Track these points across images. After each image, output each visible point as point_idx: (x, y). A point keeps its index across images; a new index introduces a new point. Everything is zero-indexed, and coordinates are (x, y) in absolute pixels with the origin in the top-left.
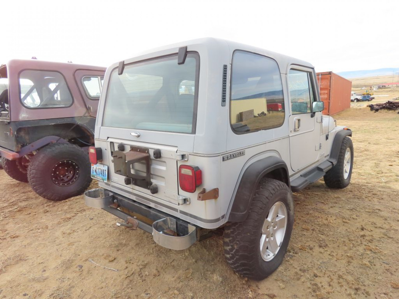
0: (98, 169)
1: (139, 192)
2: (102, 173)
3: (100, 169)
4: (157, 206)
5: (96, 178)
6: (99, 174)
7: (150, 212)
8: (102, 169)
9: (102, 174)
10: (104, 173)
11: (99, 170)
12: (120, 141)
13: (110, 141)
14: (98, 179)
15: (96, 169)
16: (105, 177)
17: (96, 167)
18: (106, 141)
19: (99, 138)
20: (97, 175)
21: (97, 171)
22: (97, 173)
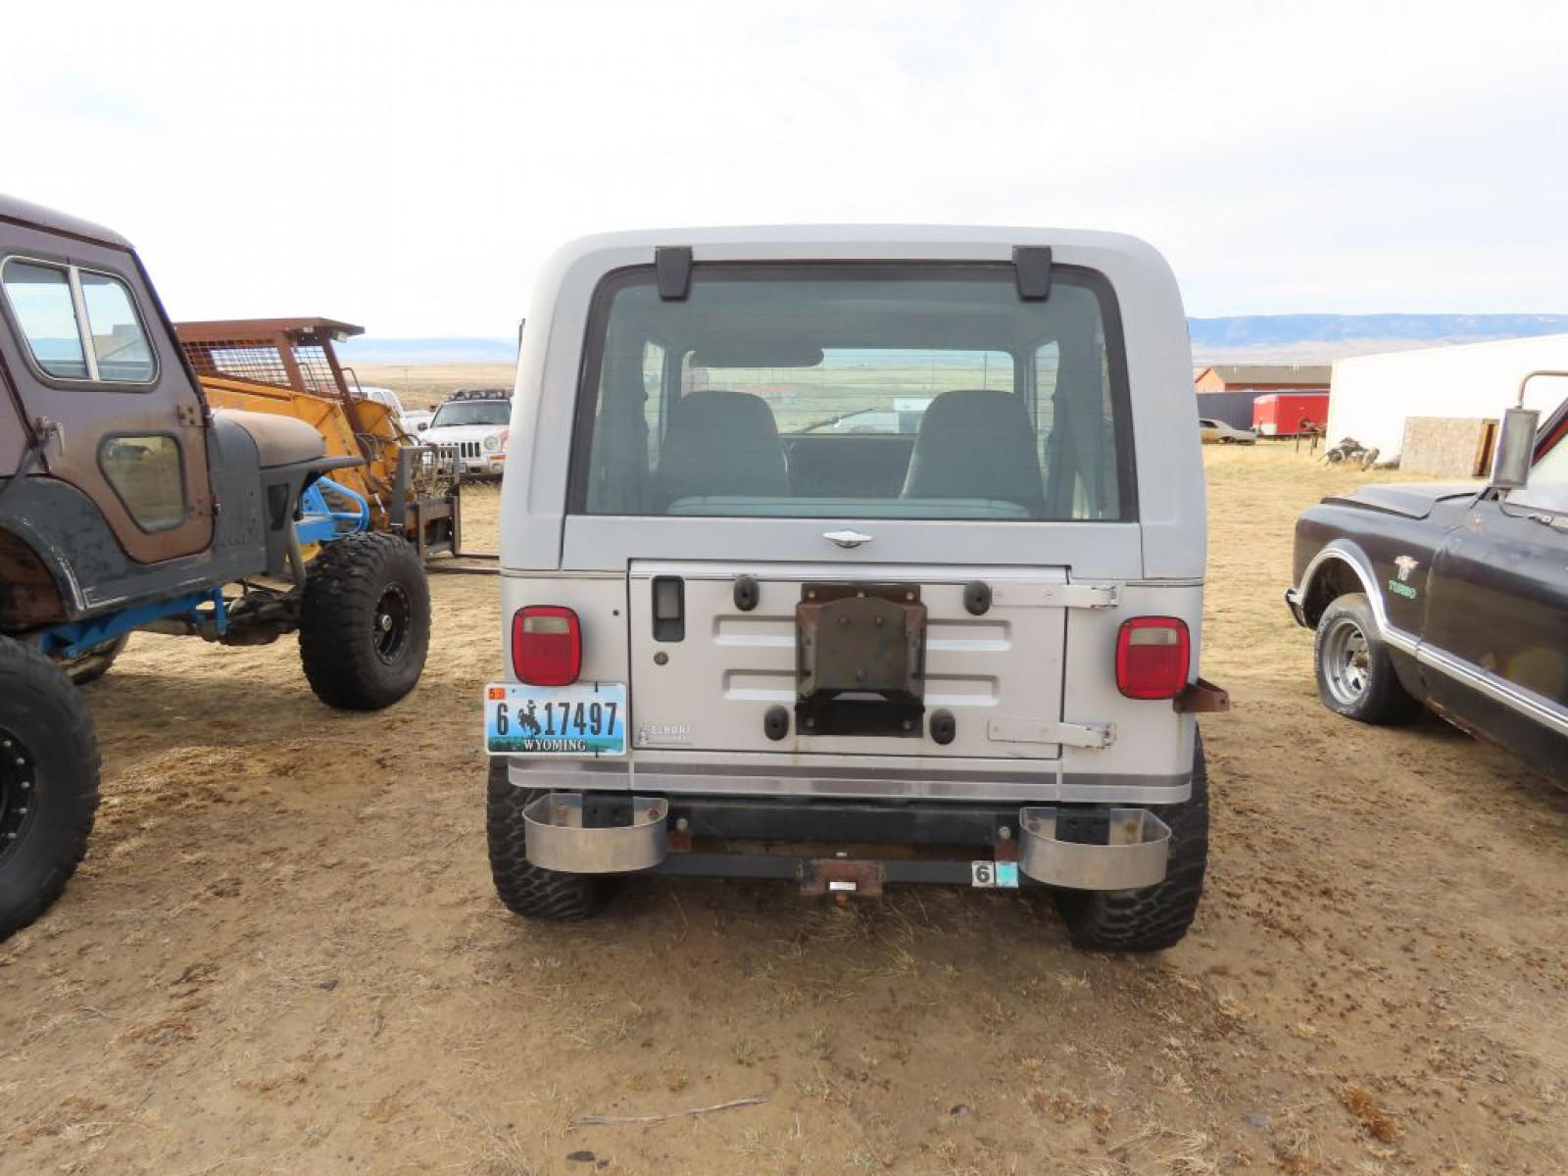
0: (548, 707)
2: (587, 719)
3: (565, 706)
5: (534, 749)
6: (557, 728)
7: (913, 816)
8: (580, 706)
9: (580, 725)
10: (598, 721)
11: (558, 710)
12: (730, 571)
13: (654, 575)
14: (551, 750)
15: (531, 710)
16: (610, 732)
17: (531, 702)
18: (622, 579)
19: (556, 567)
20: (542, 735)
21: (540, 716)
22: (544, 726)
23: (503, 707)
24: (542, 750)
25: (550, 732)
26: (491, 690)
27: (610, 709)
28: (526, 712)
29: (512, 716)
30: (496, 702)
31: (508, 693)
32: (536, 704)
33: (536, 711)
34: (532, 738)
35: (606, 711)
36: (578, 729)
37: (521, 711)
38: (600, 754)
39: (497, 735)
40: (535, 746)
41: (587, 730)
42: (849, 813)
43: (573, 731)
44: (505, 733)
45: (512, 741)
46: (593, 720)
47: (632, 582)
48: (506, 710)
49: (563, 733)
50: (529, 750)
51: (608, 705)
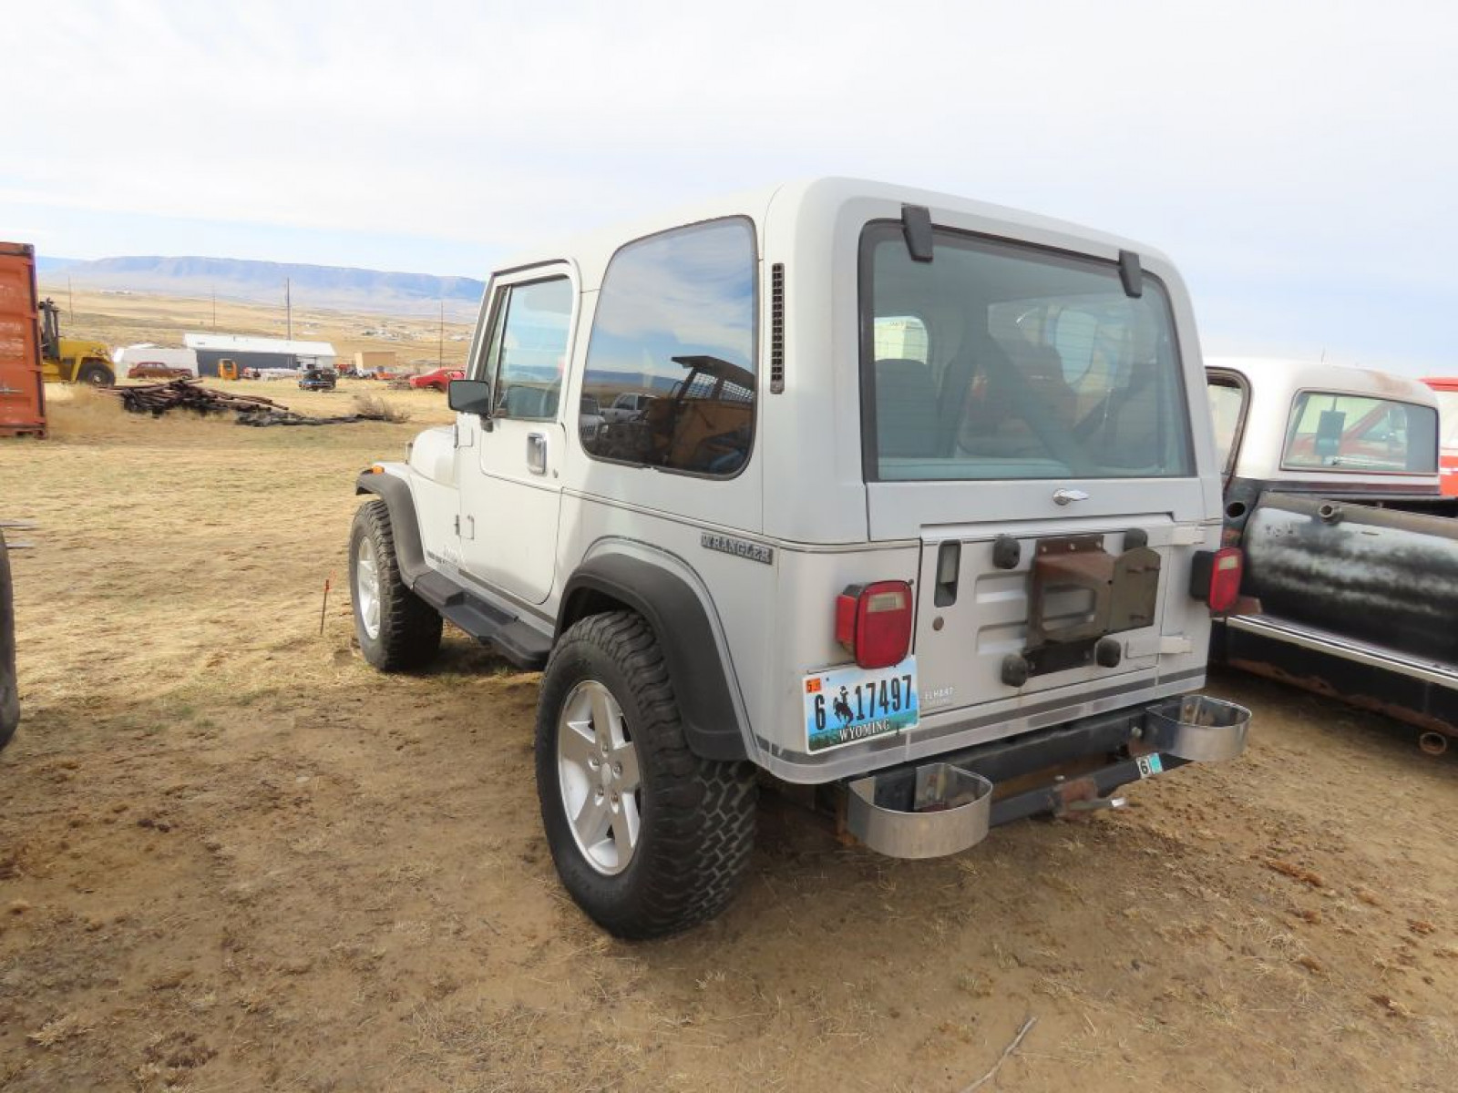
0: (858, 691)
1: (1046, 692)
2: (889, 696)
3: (872, 686)
4: (1101, 703)
5: (849, 739)
6: (866, 712)
7: (1086, 733)
8: (884, 683)
9: (884, 704)
10: (897, 696)
11: (866, 693)
12: (992, 532)
13: (942, 540)
14: (862, 737)
15: (844, 696)
16: (907, 707)
17: (843, 688)
18: (916, 546)
19: (865, 538)
20: (855, 722)
21: (852, 701)
22: (856, 713)
23: (820, 699)
24: (856, 738)
25: (861, 717)
26: (808, 682)
27: (906, 682)
28: (840, 700)
29: (828, 707)
30: (814, 695)
31: (823, 682)
32: (847, 690)
33: (848, 697)
34: (846, 727)
35: (904, 684)
36: (883, 708)
37: (836, 699)
38: (901, 730)
39: (817, 731)
40: (849, 735)
41: (890, 707)
42: (1055, 741)
43: (879, 710)
44: (823, 727)
45: (829, 734)
46: (894, 697)
47: (925, 548)
48: (823, 702)
49: (871, 715)
50: (845, 741)
51: (904, 678)
